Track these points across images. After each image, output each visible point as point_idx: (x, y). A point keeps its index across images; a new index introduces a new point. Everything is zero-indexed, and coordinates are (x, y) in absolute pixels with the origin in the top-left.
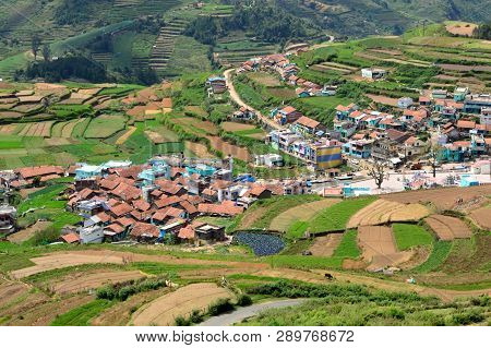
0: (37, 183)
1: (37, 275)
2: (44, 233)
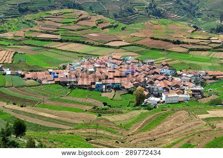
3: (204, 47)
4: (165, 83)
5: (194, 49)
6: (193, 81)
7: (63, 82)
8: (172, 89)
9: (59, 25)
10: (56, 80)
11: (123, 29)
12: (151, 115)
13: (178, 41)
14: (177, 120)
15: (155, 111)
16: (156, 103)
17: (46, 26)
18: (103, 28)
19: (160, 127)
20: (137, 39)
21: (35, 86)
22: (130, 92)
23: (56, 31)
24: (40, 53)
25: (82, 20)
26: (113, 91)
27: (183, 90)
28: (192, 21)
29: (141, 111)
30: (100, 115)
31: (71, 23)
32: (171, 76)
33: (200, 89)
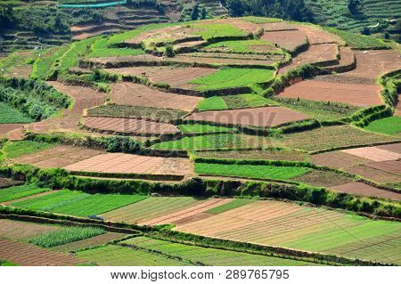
9: (187, 105)
17: (114, 111)
25: (308, 73)
31: (246, 90)
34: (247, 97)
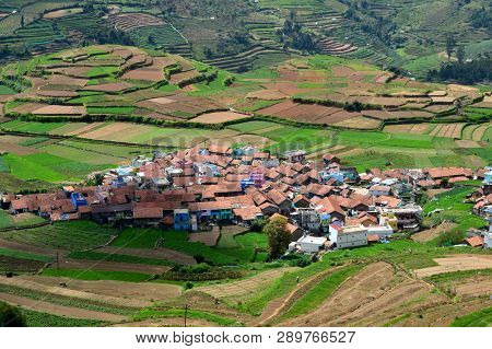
0: (444, 183)
1: (439, 276)
2: (449, 234)
3: (417, 114)
4: (334, 203)
5: (394, 120)
6: (396, 193)
7: (100, 214)
8: (350, 215)
9: (82, 83)
10: (83, 209)
11: (229, 83)
12: (307, 277)
13: (357, 104)
14: (368, 286)
15: (317, 269)
16: (317, 250)
17: (52, 87)
18: (182, 85)
19: (331, 303)
20: (264, 103)
21: (34, 226)
22: (256, 228)
23: (74, 97)
24: (43, 149)
25: (133, 67)
26: (216, 228)
27: (376, 215)
28: (384, 56)
29: (285, 270)
30: (190, 286)
31: (107, 76)
32: (346, 186)
33: (414, 210)
34: (107, 79)
